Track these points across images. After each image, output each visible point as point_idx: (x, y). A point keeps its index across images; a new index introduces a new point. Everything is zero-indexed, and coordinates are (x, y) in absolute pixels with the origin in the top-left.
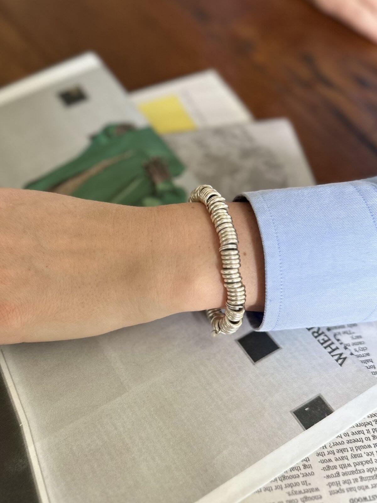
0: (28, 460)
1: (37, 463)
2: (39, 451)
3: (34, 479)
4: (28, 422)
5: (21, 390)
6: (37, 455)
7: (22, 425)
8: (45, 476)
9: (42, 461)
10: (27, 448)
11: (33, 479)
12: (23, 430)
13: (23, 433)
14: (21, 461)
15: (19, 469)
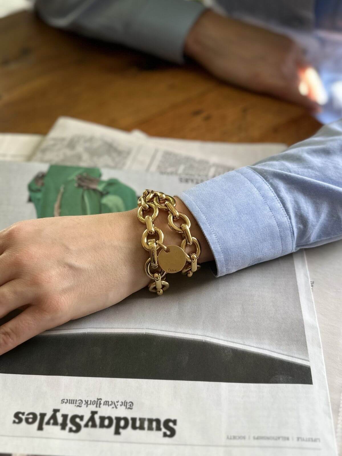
0: (228, 348)
2: (226, 339)
4: (204, 336)
5: (179, 330)
7: (205, 340)
8: (242, 343)
9: (232, 340)
10: (221, 344)
12: (208, 341)
14: (226, 351)
15: (230, 355)
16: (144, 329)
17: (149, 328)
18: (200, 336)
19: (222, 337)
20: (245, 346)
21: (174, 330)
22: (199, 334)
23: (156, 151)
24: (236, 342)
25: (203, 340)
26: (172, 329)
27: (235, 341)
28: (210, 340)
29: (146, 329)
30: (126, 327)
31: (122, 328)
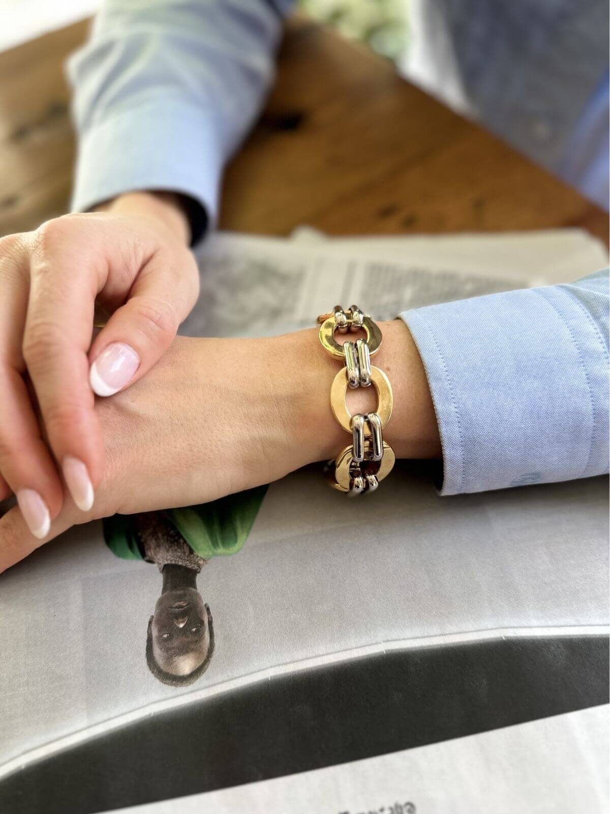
0: (552, 640)
1: (557, 629)
2: (543, 622)
3: (579, 637)
4: (501, 628)
5: (449, 628)
6: (547, 627)
7: (505, 637)
8: (576, 623)
9: (556, 622)
10: (537, 637)
11: (578, 639)
12: (511, 637)
13: (515, 637)
14: (553, 648)
15: (562, 654)
16: (380, 643)
17: (389, 639)
18: (494, 631)
19: (534, 622)
20: (582, 628)
21: (439, 632)
22: (490, 627)
23: (351, 268)
24: (563, 624)
25: (501, 638)
26: (436, 630)
27: (562, 622)
28: (514, 633)
29: (384, 642)
30: (343, 648)
31: (336, 652)
